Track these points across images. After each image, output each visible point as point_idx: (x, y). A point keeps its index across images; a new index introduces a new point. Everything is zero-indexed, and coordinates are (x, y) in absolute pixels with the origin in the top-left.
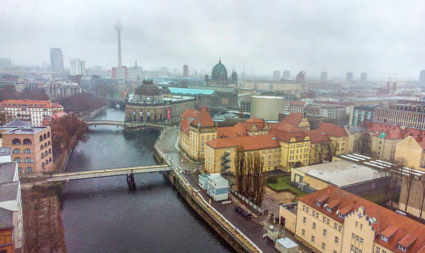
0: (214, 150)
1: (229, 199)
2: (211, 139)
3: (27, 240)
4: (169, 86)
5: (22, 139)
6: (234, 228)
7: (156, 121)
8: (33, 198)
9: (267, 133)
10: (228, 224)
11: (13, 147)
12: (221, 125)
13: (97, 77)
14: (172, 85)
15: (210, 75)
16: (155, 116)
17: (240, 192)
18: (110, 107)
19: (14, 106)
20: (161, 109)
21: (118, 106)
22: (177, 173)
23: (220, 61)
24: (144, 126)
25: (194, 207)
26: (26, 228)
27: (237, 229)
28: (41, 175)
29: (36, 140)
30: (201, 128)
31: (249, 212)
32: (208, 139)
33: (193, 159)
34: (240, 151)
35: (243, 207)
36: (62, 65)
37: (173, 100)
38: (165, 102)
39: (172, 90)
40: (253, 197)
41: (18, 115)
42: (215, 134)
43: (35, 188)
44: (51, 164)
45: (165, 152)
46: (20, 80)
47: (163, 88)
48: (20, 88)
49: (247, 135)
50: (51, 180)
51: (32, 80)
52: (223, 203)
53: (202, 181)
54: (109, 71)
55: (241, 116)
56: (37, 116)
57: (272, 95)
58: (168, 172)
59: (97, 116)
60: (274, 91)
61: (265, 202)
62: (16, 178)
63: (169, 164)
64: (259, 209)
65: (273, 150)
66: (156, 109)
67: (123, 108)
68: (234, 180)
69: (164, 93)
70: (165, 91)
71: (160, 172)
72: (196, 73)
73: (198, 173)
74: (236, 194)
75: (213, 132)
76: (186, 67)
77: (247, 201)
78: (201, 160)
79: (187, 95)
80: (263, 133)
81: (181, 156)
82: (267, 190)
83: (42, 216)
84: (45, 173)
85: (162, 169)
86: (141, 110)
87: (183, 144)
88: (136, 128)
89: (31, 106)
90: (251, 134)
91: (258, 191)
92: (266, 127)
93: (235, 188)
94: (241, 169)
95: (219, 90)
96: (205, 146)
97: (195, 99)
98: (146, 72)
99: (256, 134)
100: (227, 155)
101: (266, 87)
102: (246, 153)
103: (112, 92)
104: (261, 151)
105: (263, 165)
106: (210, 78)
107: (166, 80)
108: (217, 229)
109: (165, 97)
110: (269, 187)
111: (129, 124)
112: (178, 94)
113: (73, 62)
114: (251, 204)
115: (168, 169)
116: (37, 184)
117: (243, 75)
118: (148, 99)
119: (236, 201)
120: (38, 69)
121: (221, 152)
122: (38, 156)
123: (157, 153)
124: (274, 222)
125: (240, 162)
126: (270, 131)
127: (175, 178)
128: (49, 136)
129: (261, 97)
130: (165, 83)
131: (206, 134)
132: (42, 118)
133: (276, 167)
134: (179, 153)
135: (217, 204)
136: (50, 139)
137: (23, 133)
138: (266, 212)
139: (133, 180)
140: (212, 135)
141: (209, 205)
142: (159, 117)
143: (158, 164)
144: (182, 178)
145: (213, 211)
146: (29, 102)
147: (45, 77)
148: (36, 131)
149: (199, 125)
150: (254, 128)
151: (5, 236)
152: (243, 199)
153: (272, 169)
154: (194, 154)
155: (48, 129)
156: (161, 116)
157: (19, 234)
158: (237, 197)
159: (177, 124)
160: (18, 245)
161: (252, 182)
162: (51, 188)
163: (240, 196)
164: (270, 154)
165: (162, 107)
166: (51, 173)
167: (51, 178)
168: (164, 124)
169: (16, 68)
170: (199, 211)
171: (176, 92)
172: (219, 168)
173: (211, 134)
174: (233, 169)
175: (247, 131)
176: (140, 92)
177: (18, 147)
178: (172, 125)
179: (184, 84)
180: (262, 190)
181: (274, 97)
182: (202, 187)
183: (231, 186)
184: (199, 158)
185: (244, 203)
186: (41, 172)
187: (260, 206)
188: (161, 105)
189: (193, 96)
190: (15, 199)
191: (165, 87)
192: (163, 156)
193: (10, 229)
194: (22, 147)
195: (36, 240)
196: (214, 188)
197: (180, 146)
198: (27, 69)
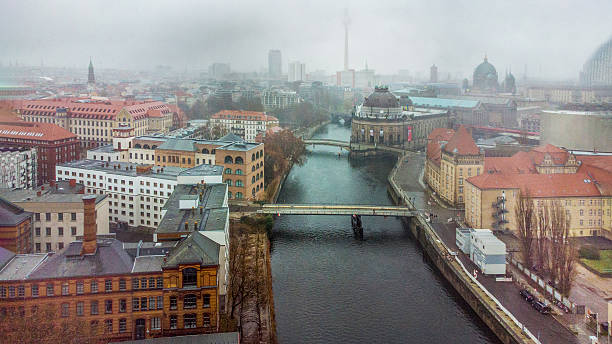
0: (479, 192)
1: (508, 275)
2: (474, 174)
3: (232, 285)
4: (410, 95)
5: (234, 157)
6: (520, 325)
7: (391, 144)
8: (241, 232)
9: (573, 171)
10: (508, 318)
11: (225, 166)
12: (489, 153)
13: (319, 83)
14: (415, 93)
15: (470, 79)
16: (391, 137)
17: (528, 264)
18: (333, 122)
19: (229, 117)
20: (399, 126)
21: (342, 121)
22: (423, 223)
23: (486, 59)
24: (376, 149)
25: (450, 279)
26: (232, 270)
27: (526, 330)
28: (251, 203)
29: (248, 158)
30: (459, 156)
31: (547, 303)
32: (469, 174)
33: (446, 203)
34: (525, 197)
35: (534, 292)
36: (280, 71)
37: (416, 114)
38: (405, 116)
39: (414, 100)
40: (553, 277)
41: (233, 128)
42: (481, 167)
43: (244, 219)
44: (262, 190)
45: (405, 188)
46: (237, 88)
47: (402, 97)
48: (236, 98)
49: (536, 172)
50: (261, 211)
51: (248, 88)
52: (498, 279)
53: (461, 238)
54: (333, 76)
55: (523, 141)
56: (251, 130)
57: (580, 110)
58: (409, 218)
59: (317, 132)
60: (582, 103)
61: (576, 291)
62: (225, 204)
63: (411, 207)
64: (566, 302)
65: (588, 201)
66: (391, 127)
67: (348, 124)
68: (516, 245)
69: (403, 104)
70: (405, 101)
71: (397, 217)
72: (449, 77)
73: (455, 225)
74: (520, 267)
75: (477, 163)
76: (434, 69)
77: (541, 283)
78: (459, 206)
79: (435, 108)
80: (566, 171)
81: (427, 197)
82: (580, 268)
83: (249, 258)
84: (255, 202)
85: (401, 214)
86: (372, 128)
87: (432, 179)
88: (364, 151)
89: (246, 118)
90: (543, 171)
91: (562, 268)
92: (571, 161)
93: (518, 258)
94: (528, 227)
95: (485, 101)
96: (466, 184)
97: (448, 115)
98: (378, 76)
99: (553, 171)
100: (502, 201)
101: (568, 97)
102: (536, 202)
103: (336, 103)
104: (563, 202)
105: (568, 225)
106: (471, 83)
107: (405, 86)
108: (488, 322)
109: (404, 110)
110: (583, 265)
111: (356, 146)
112: (423, 107)
113: (292, 66)
114: (549, 289)
115: (408, 214)
116: (246, 214)
117: (525, 78)
118: (382, 112)
119: (521, 279)
120: (255, 74)
121: (492, 196)
122: (249, 179)
123: (392, 189)
124: (599, 330)
125: (526, 217)
126: (580, 168)
127: (418, 228)
128: (261, 155)
129: (559, 112)
130: (406, 91)
131: (467, 166)
132: (256, 133)
133: (595, 232)
134: (426, 192)
135: (488, 280)
136: (262, 159)
137: (236, 149)
138: (581, 310)
139: (359, 224)
140: (476, 169)
141: (474, 279)
142: (395, 138)
143: (394, 204)
144: (429, 230)
145: (480, 290)
146: (244, 113)
147: (262, 84)
148: (249, 148)
149: (455, 151)
150: (549, 161)
151: (210, 276)
152: (534, 278)
153: (586, 233)
154: (448, 194)
155: (262, 146)
156: (399, 136)
157: (224, 275)
158: (522, 273)
159: (422, 149)
160: (223, 290)
161: (549, 251)
162: (261, 222)
163: (527, 272)
164: (582, 207)
165: (400, 124)
166: (261, 203)
167: (261, 208)
168: (403, 149)
169: (234, 74)
170: (458, 287)
171: (420, 104)
172: (489, 222)
173: (474, 166)
174: (512, 225)
175: (535, 165)
176: (370, 103)
177: (229, 166)
178: (415, 150)
179: (432, 92)
180: (570, 269)
181: (583, 113)
182: (462, 248)
183: (511, 252)
184: (455, 202)
185: (535, 285)
186: (251, 200)
187: (567, 297)
188: (398, 120)
189: (445, 109)
190: (223, 229)
191: (405, 97)
192: (402, 193)
193: (216, 267)
194: (233, 167)
195: (241, 287)
196: (481, 253)
197: (426, 181)
198: (244, 75)
